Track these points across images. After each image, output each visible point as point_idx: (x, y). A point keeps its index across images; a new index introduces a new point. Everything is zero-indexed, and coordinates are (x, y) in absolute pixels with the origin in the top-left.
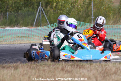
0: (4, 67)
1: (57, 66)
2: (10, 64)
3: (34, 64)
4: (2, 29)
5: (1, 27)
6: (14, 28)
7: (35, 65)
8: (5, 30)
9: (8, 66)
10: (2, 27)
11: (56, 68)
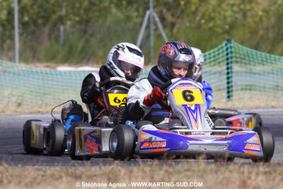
0: (78, 178)
1: (227, 175)
2: (93, 169)
3: (160, 169)
4: (48, 70)
5: (46, 64)
6: (81, 69)
7: (162, 172)
8: (56, 75)
9: (89, 173)
10: (48, 67)
11: (225, 182)
